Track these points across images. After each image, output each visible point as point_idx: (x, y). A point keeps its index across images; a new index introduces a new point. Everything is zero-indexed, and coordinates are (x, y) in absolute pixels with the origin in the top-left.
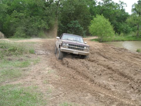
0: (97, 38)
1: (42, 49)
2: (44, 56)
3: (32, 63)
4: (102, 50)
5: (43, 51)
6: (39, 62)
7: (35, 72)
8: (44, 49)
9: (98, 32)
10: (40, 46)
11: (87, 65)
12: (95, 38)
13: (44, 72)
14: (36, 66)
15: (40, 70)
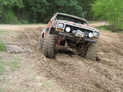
0: (107, 24)
1: (17, 43)
2: (24, 54)
3: (8, 68)
4: (120, 45)
5: (19, 46)
6: (19, 65)
7: (18, 84)
8: (20, 42)
9: (108, 14)
10: (13, 37)
11: (105, 71)
12: (103, 24)
13: (35, 84)
14: (16, 73)
15: (25, 81)
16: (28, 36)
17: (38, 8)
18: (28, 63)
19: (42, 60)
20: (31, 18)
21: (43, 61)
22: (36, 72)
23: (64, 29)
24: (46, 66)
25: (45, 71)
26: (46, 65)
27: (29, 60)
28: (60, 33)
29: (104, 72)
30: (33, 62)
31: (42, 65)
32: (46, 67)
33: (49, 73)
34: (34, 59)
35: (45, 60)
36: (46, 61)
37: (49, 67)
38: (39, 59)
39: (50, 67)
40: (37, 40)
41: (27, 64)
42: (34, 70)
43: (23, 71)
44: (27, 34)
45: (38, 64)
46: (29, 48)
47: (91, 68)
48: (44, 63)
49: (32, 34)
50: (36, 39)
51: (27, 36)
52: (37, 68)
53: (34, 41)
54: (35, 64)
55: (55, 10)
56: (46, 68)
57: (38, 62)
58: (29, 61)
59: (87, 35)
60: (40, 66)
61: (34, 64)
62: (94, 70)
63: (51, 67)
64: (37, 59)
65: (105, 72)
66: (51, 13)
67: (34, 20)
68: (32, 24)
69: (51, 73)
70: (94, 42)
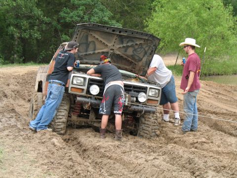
16: (8, 92)
17: (23, 28)
18: (19, 151)
19: (49, 144)
20: (6, 52)
21: (52, 146)
22: (40, 170)
23: (85, 88)
24: (59, 157)
25: (61, 167)
26: (60, 153)
27: (21, 144)
28: (79, 99)
29: (188, 164)
30: (31, 148)
31: (51, 155)
32: (62, 158)
33: (70, 172)
34: (30, 142)
35: (56, 143)
36: (58, 144)
37: (68, 158)
38: (43, 141)
39: (70, 157)
40: (29, 101)
41: (17, 153)
42: (36, 165)
43: (12, 168)
44: (6, 87)
45: (41, 152)
46: (13, 120)
47: (157, 157)
48: (54, 150)
49: (16, 88)
50: (24, 99)
51: (6, 92)
52: (41, 162)
53: (22, 102)
54: (36, 152)
55: (62, 31)
56: (62, 160)
57: (42, 148)
58: (20, 147)
59: (135, 99)
60: (46, 157)
61: (32, 152)
62: (164, 160)
63: (73, 158)
64: (38, 141)
65: (190, 164)
66: (53, 39)
67: (15, 56)
68: (11, 64)
69: (75, 169)
70: (149, 112)
